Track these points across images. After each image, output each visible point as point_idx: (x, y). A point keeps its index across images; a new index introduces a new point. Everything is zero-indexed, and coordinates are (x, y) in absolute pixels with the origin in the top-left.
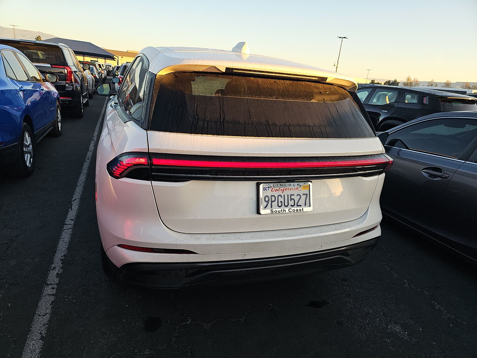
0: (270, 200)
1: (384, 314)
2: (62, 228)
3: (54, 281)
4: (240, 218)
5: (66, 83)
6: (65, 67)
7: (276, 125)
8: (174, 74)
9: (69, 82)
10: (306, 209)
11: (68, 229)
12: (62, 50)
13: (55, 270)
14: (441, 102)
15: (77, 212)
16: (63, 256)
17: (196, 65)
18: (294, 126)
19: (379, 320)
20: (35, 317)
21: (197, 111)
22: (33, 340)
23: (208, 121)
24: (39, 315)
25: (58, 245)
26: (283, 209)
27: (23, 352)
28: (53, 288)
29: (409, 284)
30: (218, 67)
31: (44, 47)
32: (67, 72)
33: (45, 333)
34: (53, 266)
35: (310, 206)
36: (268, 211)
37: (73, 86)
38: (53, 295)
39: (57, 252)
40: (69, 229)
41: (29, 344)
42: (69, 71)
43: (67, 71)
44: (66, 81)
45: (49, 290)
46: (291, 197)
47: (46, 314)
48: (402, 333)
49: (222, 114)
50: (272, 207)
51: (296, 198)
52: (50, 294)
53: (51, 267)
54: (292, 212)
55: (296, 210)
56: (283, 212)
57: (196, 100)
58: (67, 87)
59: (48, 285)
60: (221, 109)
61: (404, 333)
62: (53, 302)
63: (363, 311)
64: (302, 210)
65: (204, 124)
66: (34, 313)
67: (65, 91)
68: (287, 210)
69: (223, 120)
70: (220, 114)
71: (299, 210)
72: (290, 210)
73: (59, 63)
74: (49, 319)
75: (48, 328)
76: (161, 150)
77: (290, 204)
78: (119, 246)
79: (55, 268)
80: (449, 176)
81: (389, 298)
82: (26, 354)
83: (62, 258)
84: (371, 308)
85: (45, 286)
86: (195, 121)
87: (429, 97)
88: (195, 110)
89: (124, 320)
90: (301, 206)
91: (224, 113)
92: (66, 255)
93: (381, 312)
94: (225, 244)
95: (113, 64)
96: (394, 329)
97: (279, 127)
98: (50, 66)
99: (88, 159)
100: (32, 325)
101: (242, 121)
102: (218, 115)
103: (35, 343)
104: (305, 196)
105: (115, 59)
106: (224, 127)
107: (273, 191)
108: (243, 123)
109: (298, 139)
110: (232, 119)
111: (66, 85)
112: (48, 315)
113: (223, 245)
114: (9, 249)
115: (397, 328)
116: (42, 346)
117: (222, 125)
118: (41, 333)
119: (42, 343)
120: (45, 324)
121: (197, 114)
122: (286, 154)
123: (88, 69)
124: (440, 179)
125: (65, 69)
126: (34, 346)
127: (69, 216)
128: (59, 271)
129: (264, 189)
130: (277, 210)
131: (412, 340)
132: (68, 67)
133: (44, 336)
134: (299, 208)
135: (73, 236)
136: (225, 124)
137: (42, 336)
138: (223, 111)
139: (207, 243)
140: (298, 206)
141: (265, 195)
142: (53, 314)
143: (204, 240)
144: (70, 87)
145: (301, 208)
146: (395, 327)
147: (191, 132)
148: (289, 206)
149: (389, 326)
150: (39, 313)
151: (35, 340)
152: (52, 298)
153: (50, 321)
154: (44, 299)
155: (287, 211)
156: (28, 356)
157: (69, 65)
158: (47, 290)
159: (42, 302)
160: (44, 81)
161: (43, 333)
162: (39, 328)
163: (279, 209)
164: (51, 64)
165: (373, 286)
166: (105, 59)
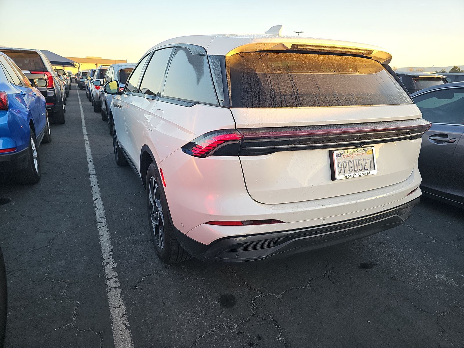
0: (343, 166)
1: (426, 267)
2: (96, 226)
3: (113, 275)
4: (318, 185)
5: (47, 89)
6: (45, 73)
7: (342, 95)
8: (240, 54)
9: (50, 88)
10: (373, 172)
11: (102, 227)
12: (39, 55)
13: (109, 265)
14: (413, 81)
15: (104, 211)
16: (110, 251)
17: (264, 44)
18: (356, 95)
19: (426, 272)
20: (110, 310)
21: (271, 86)
22: (120, 331)
23: (284, 95)
24: (114, 308)
25: (100, 243)
26: (354, 174)
27: (114, 342)
28: (115, 282)
29: (436, 240)
30: (285, 44)
31: (21, 54)
32: (47, 78)
33: (128, 323)
34: (105, 261)
35: (375, 169)
36: (342, 177)
37: (55, 92)
38: (118, 287)
39: (103, 248)
40: (104, 226)
41: (117, 335)
42: (49, 77)
43: (47, 76)
44: (47, 87)
45: (111, 284)
46: (359, 162)
47: (120, 305)
48: (449, 280)
49: (294, 87)
50: (344, 173)
51: (363, 163)
52: (115, 287)
53: (103, 263)
54: (362, 175)
55: (364, 174)
56: (354, 177)
57: (268, 77)
58: (49, 92)
59: (109, 279)
60: (292, 83)
61: (451, 280)
62: (121, 294)
63: (409, 266)
64: (369, 173)
65: (281, 98)
66: (108, 306)
67: (47, 97)
68: (357, 174)
69: (297, 93)
70: (293, 88)
71: (367, 174)
72: (360, 174)
73: (38, 69)
74: (126, 310)
75: (128, 318)
76: (248, 125)
77: (358, 169)
78: (207, 223)
79: (107, 263)
80: (455, 140)
81: (425, 253)
82: (119, 345)
83: (111, 254)
84: (414, 263)
85: (106, 281)
86: (272, 95)
87: (402, 77)
88: (270, 86)
89: (199, 301)
90: (367, 169)
91: (296, 87)
92: (113, 250)
93: (423, 266)
94: (309, 211)
95: (73, 71)
96: (442, 278)
97: (345, 97)
98: (29, 72)
99: (90, 161)
100: (111, 317)
101: (313, 93)
102: (291, 89)
103: (122, 333)
104: (370, 160)
105: (75, 66)
106: (299, 99)
107: (344, 157)
108: (315, 95)
109: (363, 107)
110: (304, 91)
111: (47, 91)
112: (122, 306)
113: (307, 211)
114: (52, 251)
115: (444, 277)
116: (130, 334)
117: (297, 97)
118: (124, 324)
119: (130, 332)
120: (123, 315)
121: (272, 89)
122: (357, 120)
123: (63, 74)
124: (447, 143)
125: (45, 75)
126: (123, 336)
127: (97, 215)
128: (114, 265)
129: (338, 156)
130: (349, 175)
131: (460, 285)
132: (47, 72)
133: (128, 325)
134: (366, 172)
135: (112, 232)
136: (300, 97)
137: (126, 326)
138: (294, 85)
139: (293, 211)
140: (365, 169)
141: (339, 161)
142: (127, 304)
143: (289, 209)
144: (51, 92)
145: (368, 172)
146: (441, 276)
147: (272, 106)
148: (358, 170)
149: (435, 276)
150: (113, 305)
151: (121, 330)
152: (119, 291)
153: (128, 312)
154: (111, 292)
155: (358, 176)
156: (121, 346)
157: (48, 71)
158: (110, 284)
159: (111, 295)
160: (32, 87)
161: (126, 323)
162: (119, 319)
163: (351, 174)
164: (30, 70)
165: (407, 245)
166: (63, 66)
